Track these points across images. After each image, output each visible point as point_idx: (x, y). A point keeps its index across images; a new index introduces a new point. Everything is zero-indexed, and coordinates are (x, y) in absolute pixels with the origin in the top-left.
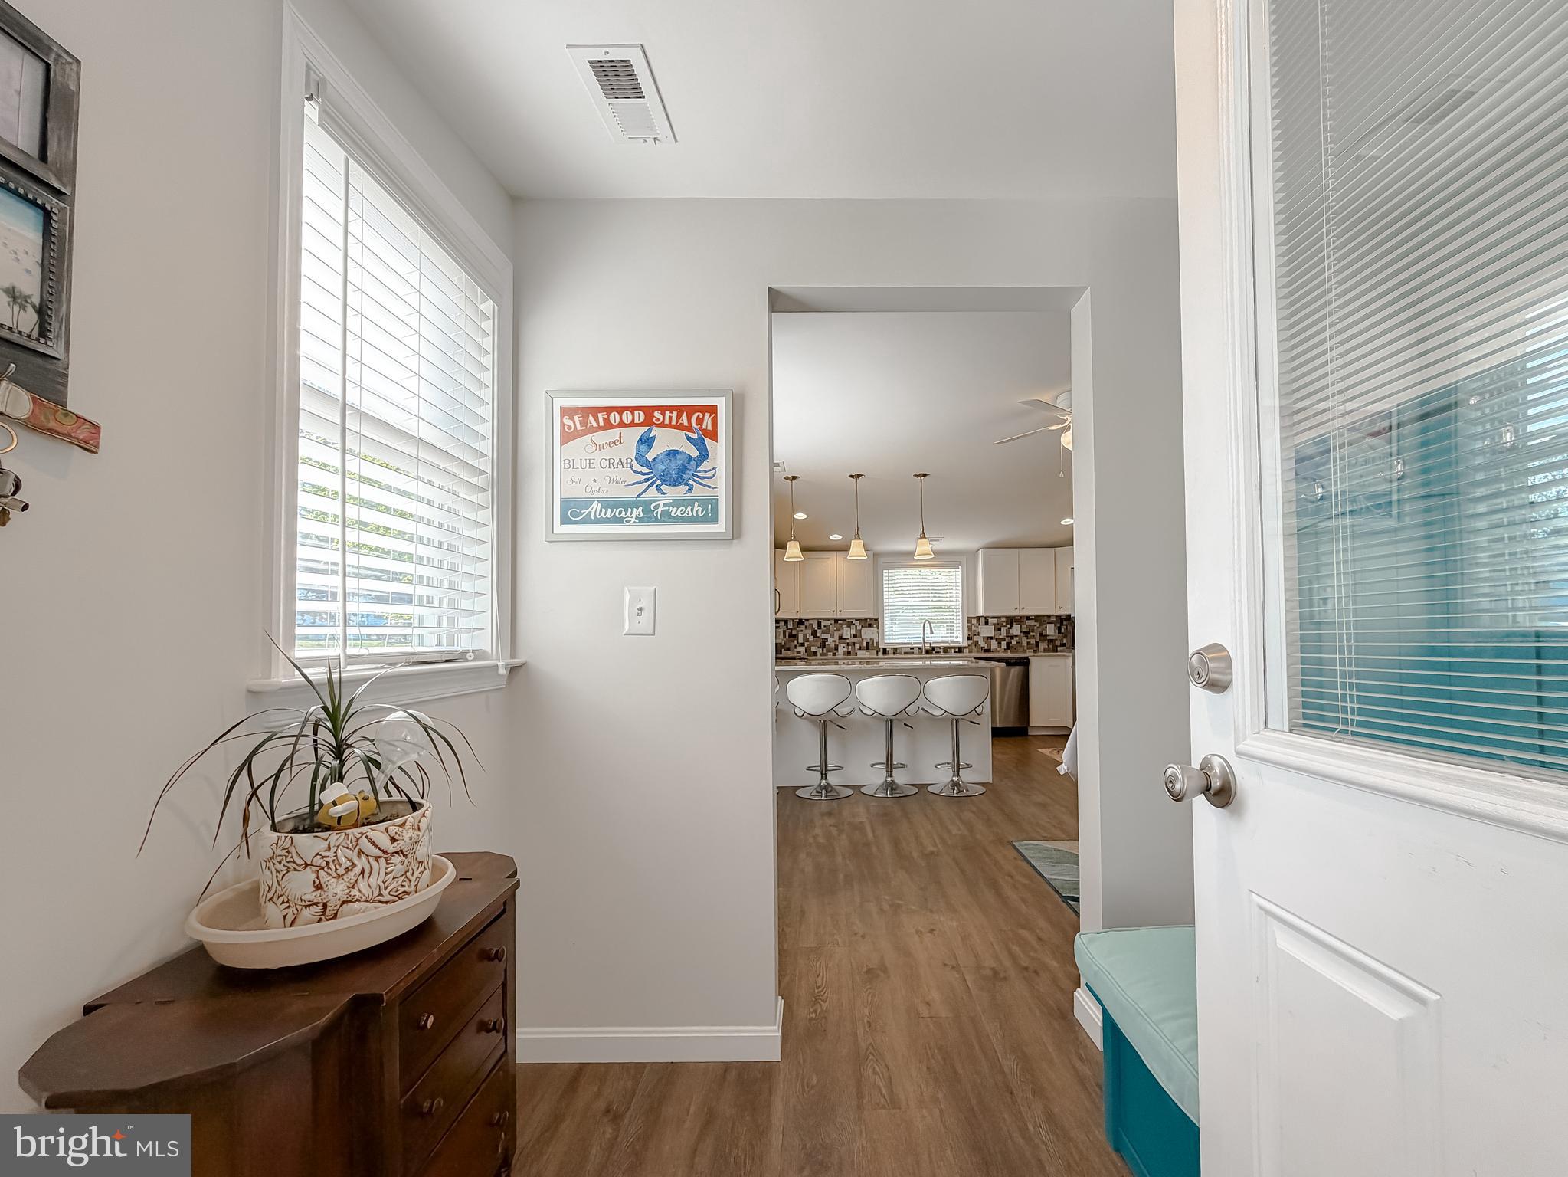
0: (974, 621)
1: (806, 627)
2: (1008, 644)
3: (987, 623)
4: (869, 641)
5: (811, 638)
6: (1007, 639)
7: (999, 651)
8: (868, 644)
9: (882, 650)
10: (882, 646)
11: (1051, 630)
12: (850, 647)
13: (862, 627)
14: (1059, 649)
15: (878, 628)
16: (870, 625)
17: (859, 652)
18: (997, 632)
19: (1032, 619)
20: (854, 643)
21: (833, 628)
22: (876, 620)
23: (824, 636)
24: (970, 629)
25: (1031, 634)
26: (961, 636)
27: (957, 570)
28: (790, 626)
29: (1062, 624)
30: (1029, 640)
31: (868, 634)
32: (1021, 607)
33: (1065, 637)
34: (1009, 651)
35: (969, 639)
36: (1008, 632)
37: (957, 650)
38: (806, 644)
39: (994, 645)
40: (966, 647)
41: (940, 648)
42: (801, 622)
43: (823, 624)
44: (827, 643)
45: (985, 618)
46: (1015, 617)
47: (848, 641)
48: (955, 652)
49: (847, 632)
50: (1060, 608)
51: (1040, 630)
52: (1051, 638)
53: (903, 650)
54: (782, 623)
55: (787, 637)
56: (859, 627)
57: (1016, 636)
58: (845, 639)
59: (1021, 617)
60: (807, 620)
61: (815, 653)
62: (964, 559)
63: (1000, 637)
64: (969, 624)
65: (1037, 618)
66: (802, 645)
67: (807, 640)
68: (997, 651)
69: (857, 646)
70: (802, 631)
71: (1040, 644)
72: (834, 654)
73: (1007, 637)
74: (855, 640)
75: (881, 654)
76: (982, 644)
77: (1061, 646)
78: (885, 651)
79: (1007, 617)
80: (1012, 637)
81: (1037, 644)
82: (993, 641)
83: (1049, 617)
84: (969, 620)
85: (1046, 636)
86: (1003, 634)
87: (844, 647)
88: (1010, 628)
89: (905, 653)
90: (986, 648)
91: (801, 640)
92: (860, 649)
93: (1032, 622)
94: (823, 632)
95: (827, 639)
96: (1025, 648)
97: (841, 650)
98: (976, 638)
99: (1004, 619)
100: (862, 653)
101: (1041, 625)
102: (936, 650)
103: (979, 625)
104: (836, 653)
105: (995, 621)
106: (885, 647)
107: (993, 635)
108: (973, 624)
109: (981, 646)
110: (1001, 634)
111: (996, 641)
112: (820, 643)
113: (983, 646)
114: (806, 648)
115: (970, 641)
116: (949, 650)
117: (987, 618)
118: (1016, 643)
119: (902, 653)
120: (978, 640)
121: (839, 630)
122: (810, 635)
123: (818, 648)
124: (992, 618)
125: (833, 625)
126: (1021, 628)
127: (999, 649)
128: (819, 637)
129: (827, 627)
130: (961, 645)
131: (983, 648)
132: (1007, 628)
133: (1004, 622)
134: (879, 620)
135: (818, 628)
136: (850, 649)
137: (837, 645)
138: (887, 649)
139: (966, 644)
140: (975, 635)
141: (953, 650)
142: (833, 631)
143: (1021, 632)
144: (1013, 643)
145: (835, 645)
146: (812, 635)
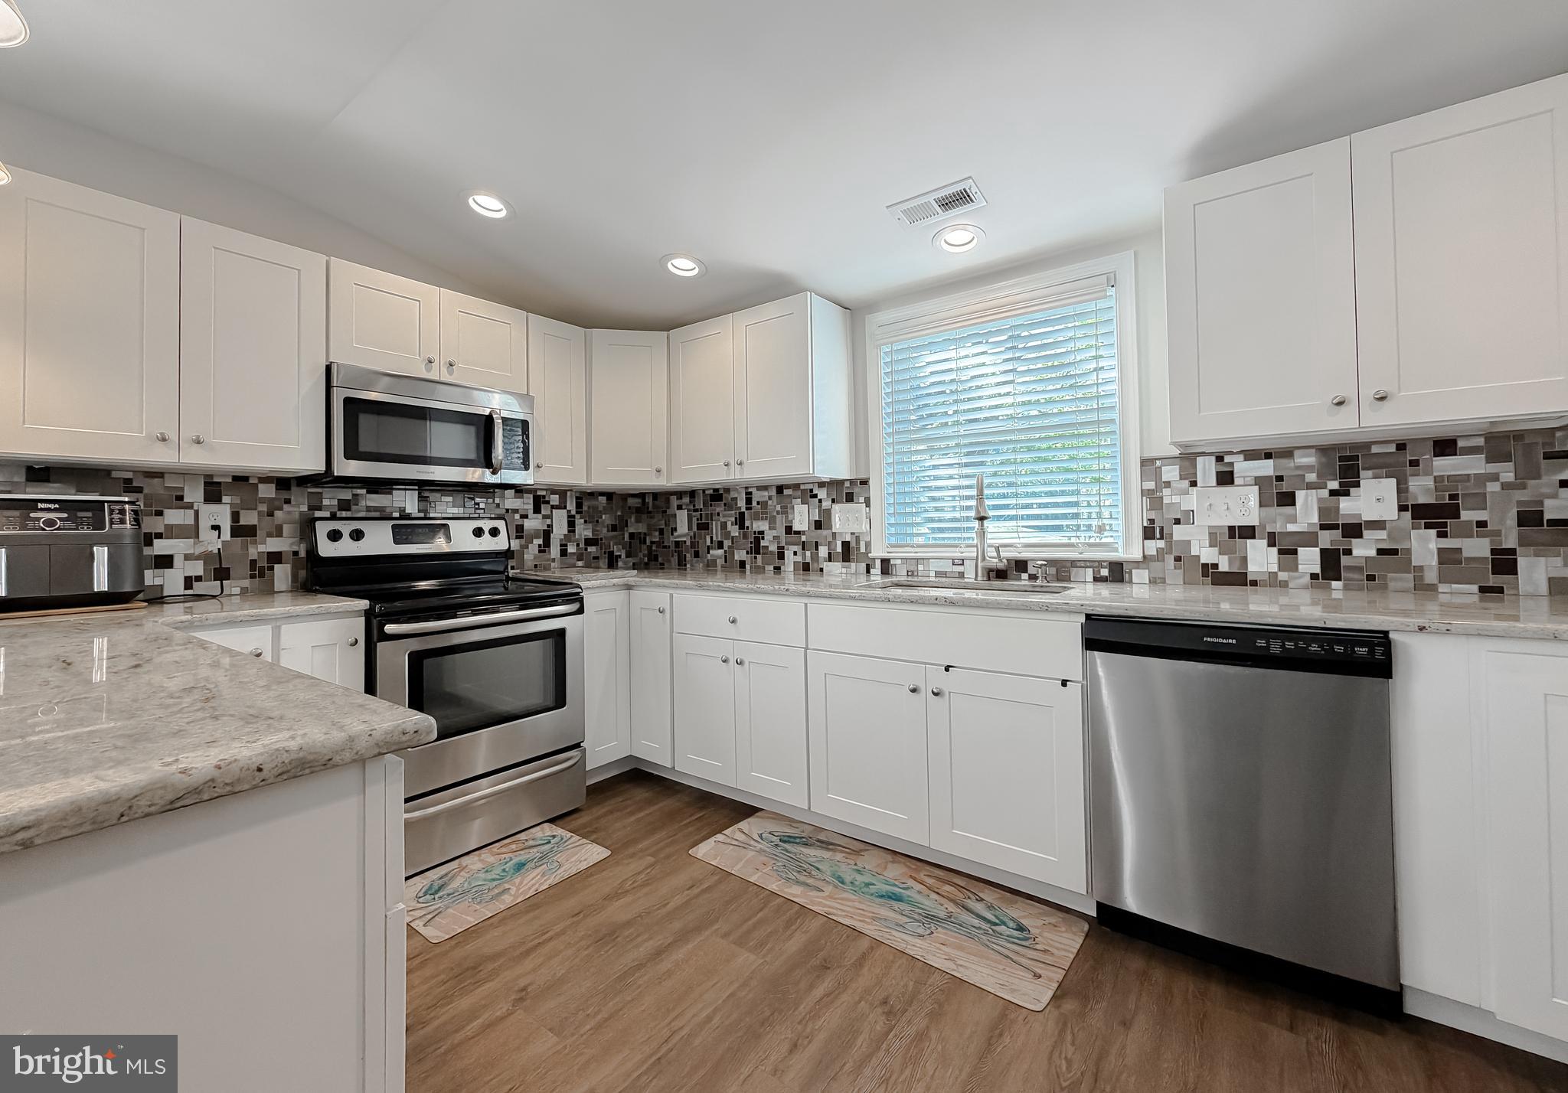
0: (1171, 473)
1: (725, 505)
3: (1226, 478)
4: (848, 539)
5: (735, 531)
6: (1327, 539)
7: (1284, 585)
8: (846, 545)
9: (878, 563)
10: (878, 552)
12: (808, 553)
13: (833, 501)
15: (868, 505)
16: (850, 498)
17: (826, 566)
19: (1473, 451)
20: (817, 545)
21: (774, 505)
22: (864, 482)
23: (757, 526)
24: (1154, 499)
25: (1466, 515)
26: (1119, 525)
27: (1101, 304)
28: (700, 503)
30: (1449, 544)
31: (844, 520)
32: (1368, 392)
34: (1337, 584)
35: (1149, 533)
36: (1328, 506)
37: (1105, 572)
38: (727, 543)
39: (1261, 558)
40: (1137, 564)
41: (1042, 563)
42: (717, 495)
43: (757, 496)
44: (763, 543)
45: (1220, 459)
46: (1367, 445)
47: (804, 538)
48: (1097, 579)
49: (801, 517)
51: (1525, 495)
53: (934, 566)
54: (686, 500)
55: (695, 528)
56: (826, 504)
57: (1377, 525)
58: (798, 533)
59: (1401, 447)
60: (727, 490)
61: (742, 564)
62: (1124, 264)
63: (1291, 528)
64: (1150, 486)
65: (1503, 444)
66: (720, 545)
67: (727, 535)
68: (1273, 581)
69: (823, 551)
71: (1523, 562)
72: (777, 569)
73: (1323, 527)
74: (819, 536)
75: (876, 570)
76: (1208, 555)
78: (886, 567)
79: (1324, 450)
80: (1354, 530)
81: (1505, 566)
82: (1257, 546)
84: (1150, 467)
86: (1307, 510)
87: (796, 554)
88: (1343, 492)
89: (939, 574)
90: (1224, 567)
91: (717, 535)
92: (830, 558)
93: (1471, 465)
94: (756, 517)
95: (762, 533)
96: (1431, 577)
97: (789, 558)
98: (1179, 533)
100: (836, 569)
102: (1031, 570)
103: (1194, 484)
104: (782, 567)
105: (1266, 468)
106: (886, 555)
107: (1255, 522)
108: (1168, 484)
109: (1203, 561)
110: (1293, 519)
111: (1272, 544)
112: (751, 543)
113: (1210, 562)
114: (725, 551)
115: (1153, 546)
116: (1074, 571)
117: (1227, 459)
118: (1373, 553)
119: (932, 574)
120: (1190, 541)
121: (786, 511)
122: (732, 525)
123: (747, 553)
124: (1250, 455)
125: (775, 499)
126: (1402, 490)
127: (1283, 576)
128: (748, 527)
129: (763, 504)
130: (1120, 555)
131: (1209, 571)
132: (1325, 493)
133: (1309, 468)
134: (871, 482)
135: (747, 509)
136: (808, 560)
137: (783, 548)
138: (892, 562)
139: (1136, 554)
140: (1177, 522)
141: (1089, 574)
142: (775, 514)
143: (1402, 508)
144: (1355, 553)
145: (779, 548)
146: (736, 524)
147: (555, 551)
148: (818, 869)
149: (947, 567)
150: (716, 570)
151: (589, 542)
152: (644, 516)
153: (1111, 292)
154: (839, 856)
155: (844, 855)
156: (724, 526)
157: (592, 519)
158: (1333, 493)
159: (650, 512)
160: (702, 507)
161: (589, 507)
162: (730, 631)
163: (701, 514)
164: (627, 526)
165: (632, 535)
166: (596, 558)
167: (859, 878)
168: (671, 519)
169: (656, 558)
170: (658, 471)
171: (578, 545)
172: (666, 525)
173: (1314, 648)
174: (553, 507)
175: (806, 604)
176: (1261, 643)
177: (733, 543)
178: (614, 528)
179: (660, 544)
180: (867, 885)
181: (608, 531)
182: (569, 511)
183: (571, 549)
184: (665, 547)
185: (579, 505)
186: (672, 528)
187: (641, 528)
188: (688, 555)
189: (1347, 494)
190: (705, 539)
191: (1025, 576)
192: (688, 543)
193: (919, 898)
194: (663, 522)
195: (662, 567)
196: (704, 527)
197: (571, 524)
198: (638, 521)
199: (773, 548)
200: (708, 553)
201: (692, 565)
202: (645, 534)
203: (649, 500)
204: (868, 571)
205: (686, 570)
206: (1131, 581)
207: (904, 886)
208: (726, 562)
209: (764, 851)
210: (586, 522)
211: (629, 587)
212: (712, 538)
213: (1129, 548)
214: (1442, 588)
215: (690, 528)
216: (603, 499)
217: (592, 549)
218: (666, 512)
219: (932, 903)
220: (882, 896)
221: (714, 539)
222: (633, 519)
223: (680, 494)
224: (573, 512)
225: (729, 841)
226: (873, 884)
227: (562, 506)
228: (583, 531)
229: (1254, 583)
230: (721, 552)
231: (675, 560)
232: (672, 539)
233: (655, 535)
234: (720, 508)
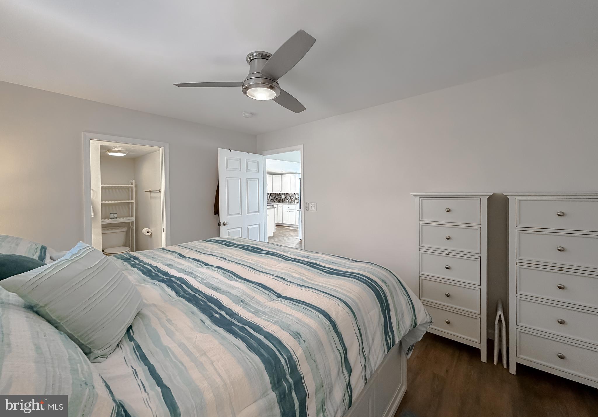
151: (272, 199)
156: (288, 197)
157: (272, 196)
160: (285, 195)
162: (288, 208)
165: (276, 198)
168: (282, 196)
170: (280, 191)
178: (274, 197)
179: (280, 199)
183: (270, 200)
186: (282, 198)
187: (277, 197)
188: (284, 201)
190: (286, 199)
192: (284, 199)
196: (286, 197)
197: (270, 197)
199: (294, 200)
200: (286, 201)
203: (279, 194)
211: (277, 204)
216: (273, 194)
217: (272, 200)
223: (283, 193)
228: (271, 198)
230: (288, 200)
231: (282, 201)
233: (279, 198)
234: (287, 195)
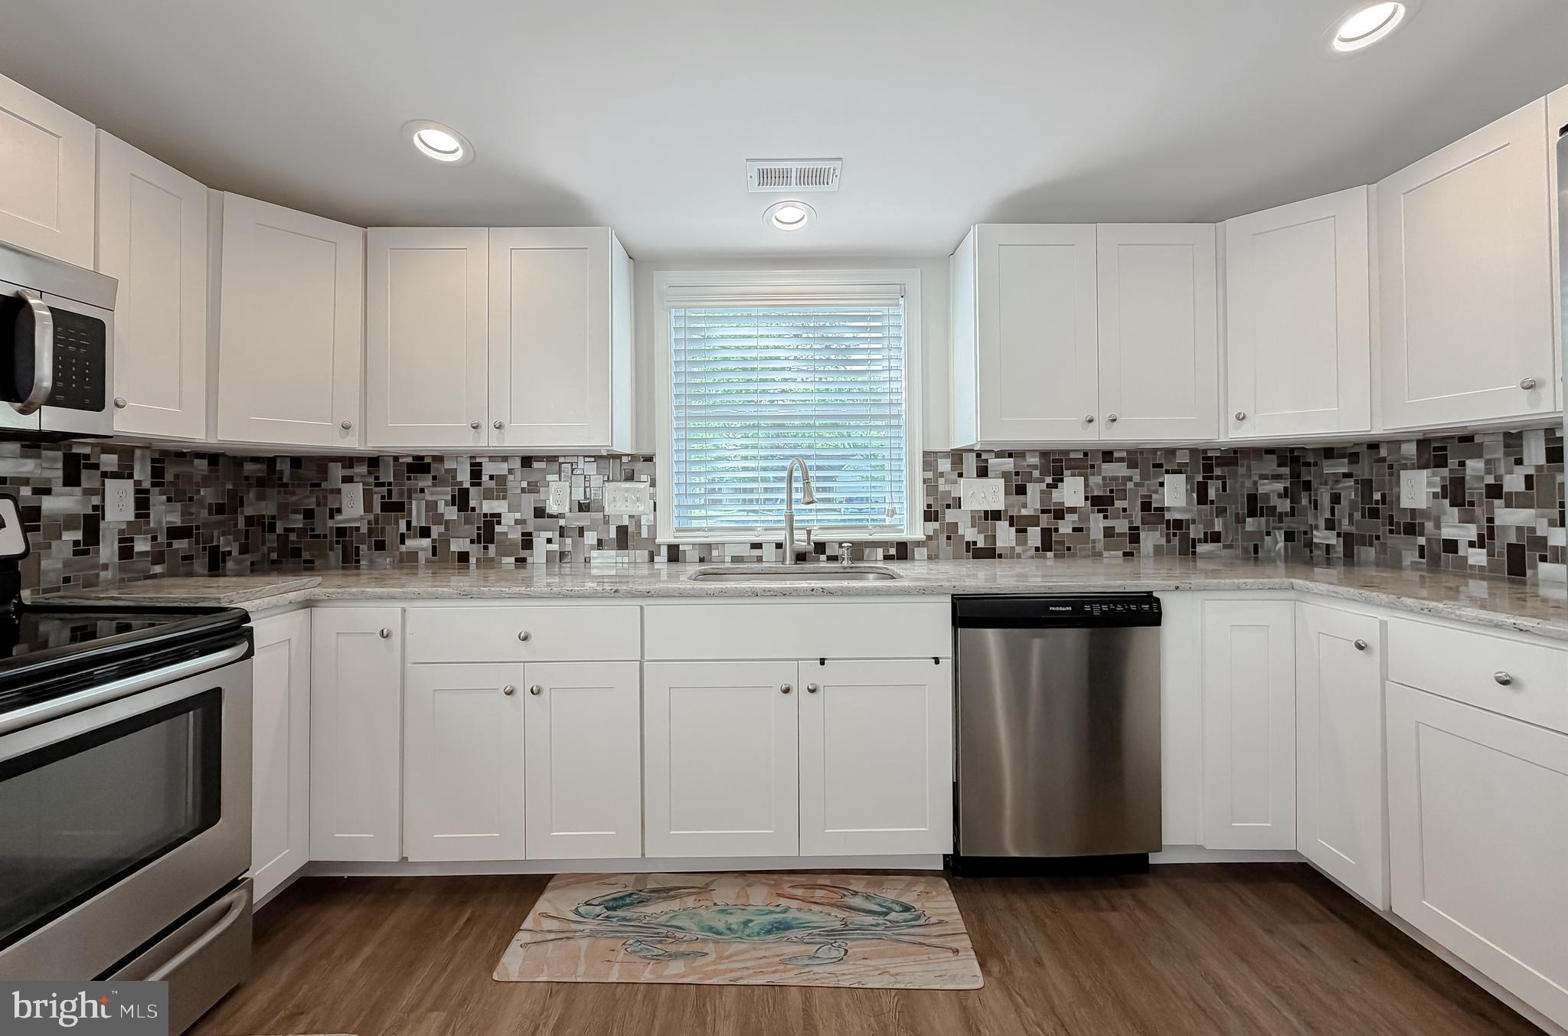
0: (945, 465)
1: (434, 478)
2: (1046, 534)
4: (626, 522)
5: (451, 513)
6: (1045, 520)
7: (1019, 555)
8: (622, 531)
9: (664, 550)
10: (664, 538)
11: (1175, 494)
12: (569, 541)
13: (606, 479)
14: (1201, 548)
15: (653, 484)
16: (630, 476)
17: (595, 554)
18: (1015, 498)
19: (1121, 460)
20: (581, 531)
21: (517, 481)
22: (649, 459)
23: (489, 507)
24: (930, 487)
25: (1118, 504)
26: (903, 508)
27: (893, 310)
28: (388, 475)
29: (1208, 469)
30: (1109, 523)
31: (622, 501)
32: (1107, 415)
33: (1221, 512)
34: (1050, 554)
35: (930, 515)
36: (1045, 495)
37: (893, 551)
38: (436, 531)
39: (1006, 537)
40: (918, 544)
41: (840, 544)
42: (420, 465)
43: (488, 469)
44: (498, 529)
45: (979, 455)
46: (1067, 452)
47: (562, 522)
48: (887, 558)
49: (558, 496)
50: (1241, 418)
51: (1144, 491)
52: (1178, 516)
53: (730, 552)
54: (363, 469)
55: (377, 509)
56: (594, 481)
57: (1073, 510)
58: (554, 515)
59: (1086, 454)
60: (439, 459)
61: (463, 557)
62: (912, 278)
63: (1024, 512)
64: (930, 475)
65: (1135, 457)
66: (425, 532)
67: (439, 519)
68: (1012, 554)
69: (591, 538)
70: (422, 491)
71: (1142, 535)
72: (521, 561)
73: (1043, 511)
74: (584, 519)
75: (662, 557)
76: (969, 533)
77: (1206, 541)
78: (675, 554)
79: (1044, 454)
80: (1059, 514)
81: (1135, 538)
82: (1002, 526)
83: (1171, 452)
84: (929, 459)
85: (1161, 509)
86: (1032, 499)
87: (549, 541)
88: (1053, 486)
89: (736, 559)
90: (981, 544)
91: (419, 518)
92: (600, 544)
93: (1118, 470)
94: (488, 495)
95: (499, 515)
96: (1100, 546)
97: (540, 546)
98: (950, 516)
99: (1034, 460)
100: (606, 562)
101: (1145, 476)
102: (829, 552)
103: (960, 475)
104: (529, 560)
105: (1009, 464)
106: (673, 541)
107: (1002, 508)
108: (942, 475)
109: (966, 539)
110: (1025, 506)
111: (1011, 525)
112: (479, 528)
113: (971, 540)
114: (434, 541)
115: (933, 526)
116: (867, 551)
117: (984, 456)
118: (1070, 531)
119: (728, 559)
120: (957, 523)
121: (533, 488)
122: (446, 505)
123: (472, 542)
124: (1000, 455)
125: (518, 473)
126: (1086, 485)
127: (1018, 549)
128: (473, 509)
129: (500, 480)
130: (904, 536)
131: (970, 546)
132: (1044, 486)
133: (1035, 467)
134: (656, 459)
135: (472, 484)
136: (569, 548)
137: (530, 534)
138: (681, 548)
139: (919, 535)
140: (948, 506)
141: (880, 552)
142: (519, 491)
143: (1087, 498)
144: (1061, 531)
145: (523, 534)
146: (453, 504)
147: (108, 550)
148: (681, 928)
149: (746, 551)
150: (416, 568)
151: (175, 532)
152: (273, 492)
153: (901, 301)
154: (690, 902)
155: (693, 897)
156: (432, 506)
157: (180, 494)
158: (1049, 486)
159: (286, 485)
160: (392, 480)
161: (177, 476)
162: (522, 651)
163: (390, 492)
164: (242, 505)
165: (249, 521)
166: (188, 558)
167: (731, 919)
168: (330, 497)
169: (297, 553)
170: (346, 427)
171: (154, 538)
172: (318, 504)
173: (1119, 608)
174: (105, 475)
175: (642, 607)
176: (1087, 608)
177: (447, 529)
178: (220, 509)
179: (308, 532)
180: (746, 923)
181: (210, 513)
182: (137, 483)
183: (141, 545)
184: (318, 536)
185: (157, 473)
186: (331, 510)
187: (268, 508)
188: (363, 548)
189: (1056, 487)
190: (397, 523)
191: (823, 557)
192: (364, 530)
193: (804, 917)
194: (315, 499)
195: (309, 567)
196: (395, 508)
197: (142, 503)
198: (261, 497)
199: (516, 535)
200: (403, 542)
201: (371, 561)
202: (273, 517)
203: (285, 468)
204: (652, 560)
205: (358, 568)
206: (913, 559)
207: (779, 909)
208: (434, 554)
209: (598, 932)
210: (169, 500)
211: (309, 604)
212: (409, 523)
213: (915, 530)
214: (1106, 554)
215: (368, 508)
216: (202, 465)
217: (181, 544)
218: (319, 485)
219: (817, 916)
220: (769, 932)
221: (414, 523)
222: (252, 495)
223: (349, 461)
224: (146, 485)
225: (539, 937)
226: (751, 921)
227: (124, 472)
228: (165, 514)
229: (1000, 556)
230: (426, 542)
231: (335, 555)
232: (331, 523)
233: (298, 521)
234: (425, 481)
